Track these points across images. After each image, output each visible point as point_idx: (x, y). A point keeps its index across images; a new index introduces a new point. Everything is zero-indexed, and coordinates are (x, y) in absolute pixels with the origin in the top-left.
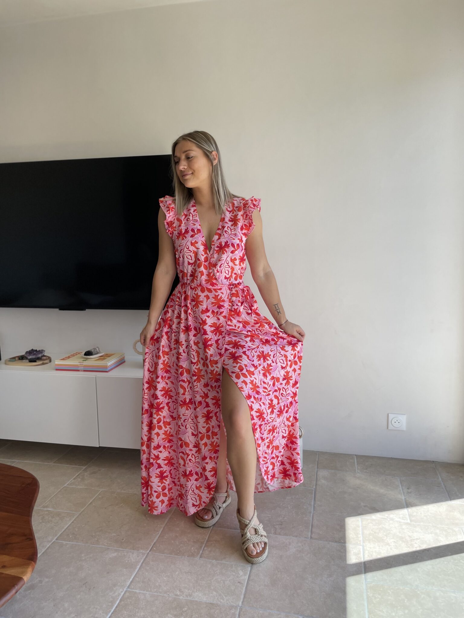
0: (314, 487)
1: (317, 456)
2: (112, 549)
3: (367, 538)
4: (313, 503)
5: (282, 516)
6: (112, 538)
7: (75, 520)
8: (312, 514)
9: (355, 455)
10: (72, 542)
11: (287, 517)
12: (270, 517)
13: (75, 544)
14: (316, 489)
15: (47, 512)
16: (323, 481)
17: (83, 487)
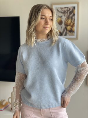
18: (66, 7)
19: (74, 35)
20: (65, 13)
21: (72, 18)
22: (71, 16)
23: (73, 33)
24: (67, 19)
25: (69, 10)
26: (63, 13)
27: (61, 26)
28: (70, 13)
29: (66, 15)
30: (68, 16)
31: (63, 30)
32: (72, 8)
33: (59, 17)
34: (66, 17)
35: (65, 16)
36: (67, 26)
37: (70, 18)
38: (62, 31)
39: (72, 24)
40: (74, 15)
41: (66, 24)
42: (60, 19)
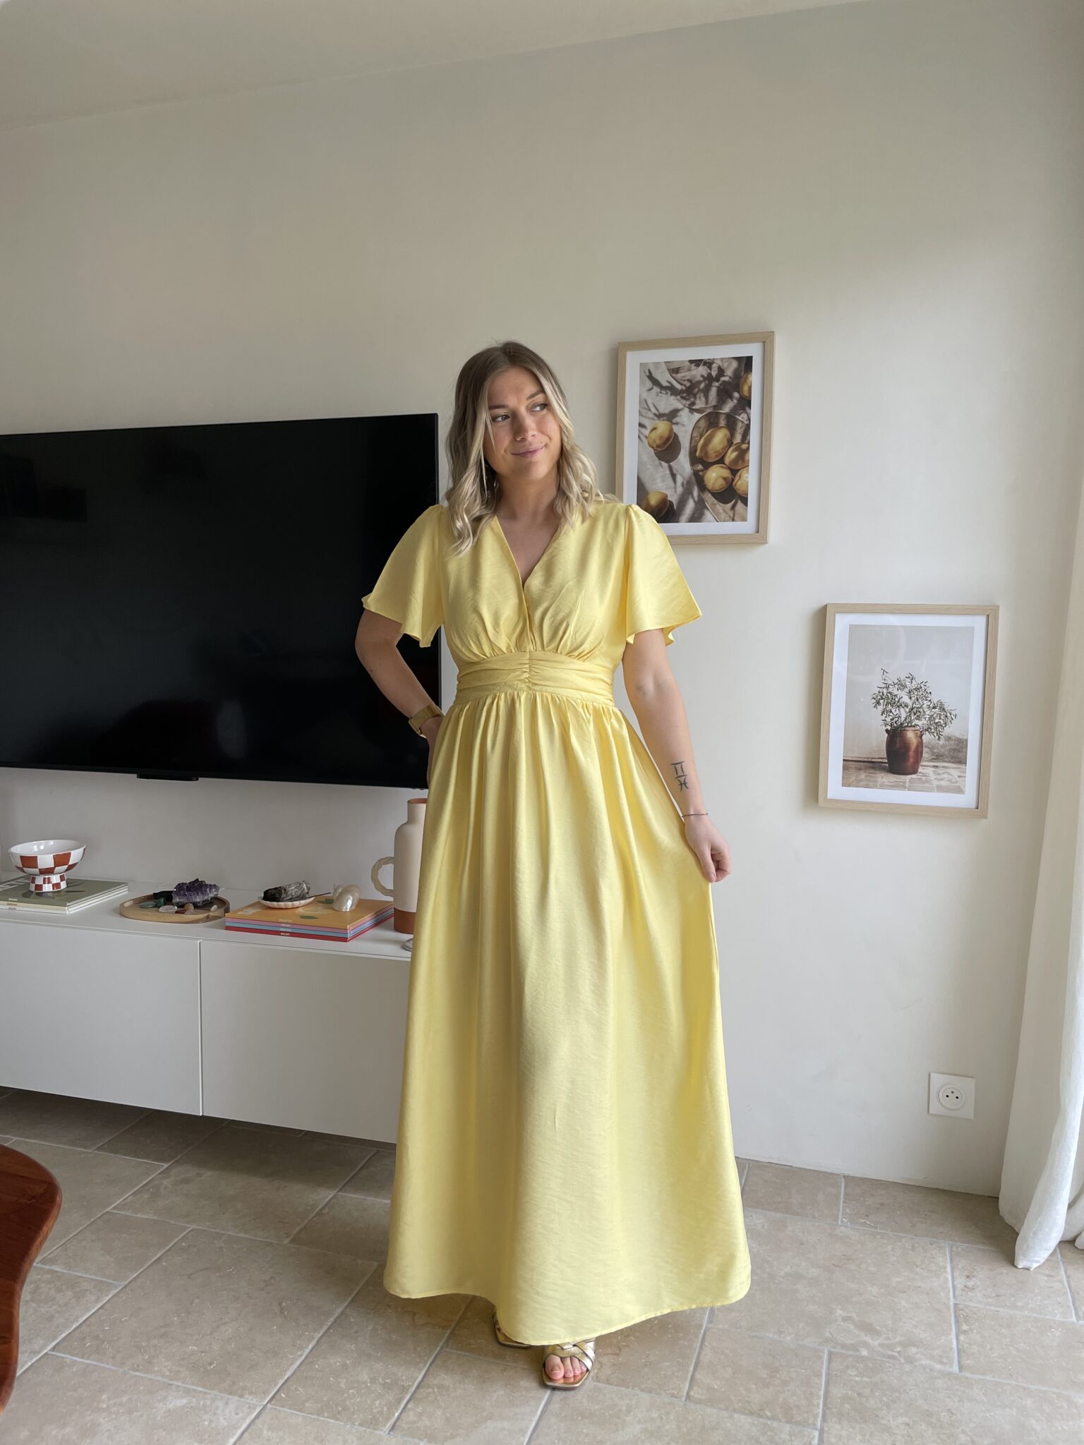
2: (178, 1386)
3: (834, 1410)
6: (186, 1356)
7: (109, 1300)
9: (846, 1177)
10: (88, 1359)
11: (637, 1334)
13: (95, 1365)
15: (49, 1276)
17: (151, 1216)
18: (697, 363)
19: (744, 519)
20: (695, 396)
21: (731, 424)
22: (727, 408)
23: (740, 505)
24: (703, 424)
25: (717, 379)
26: (682, 391)
27: (671, 468)
28: (724, 394)
29: (700, 404)
30: (709, 411)
31: (680, 490)
32: (735, 364)
33: (660, 416)
34: (697, 416)
35: (692, 411)
36: (707, 466)
37: (722, 422)
38: (673, 498)
39: (731, 455)
40: (745, 403)
41: (698, 454)
42: (663, 427)
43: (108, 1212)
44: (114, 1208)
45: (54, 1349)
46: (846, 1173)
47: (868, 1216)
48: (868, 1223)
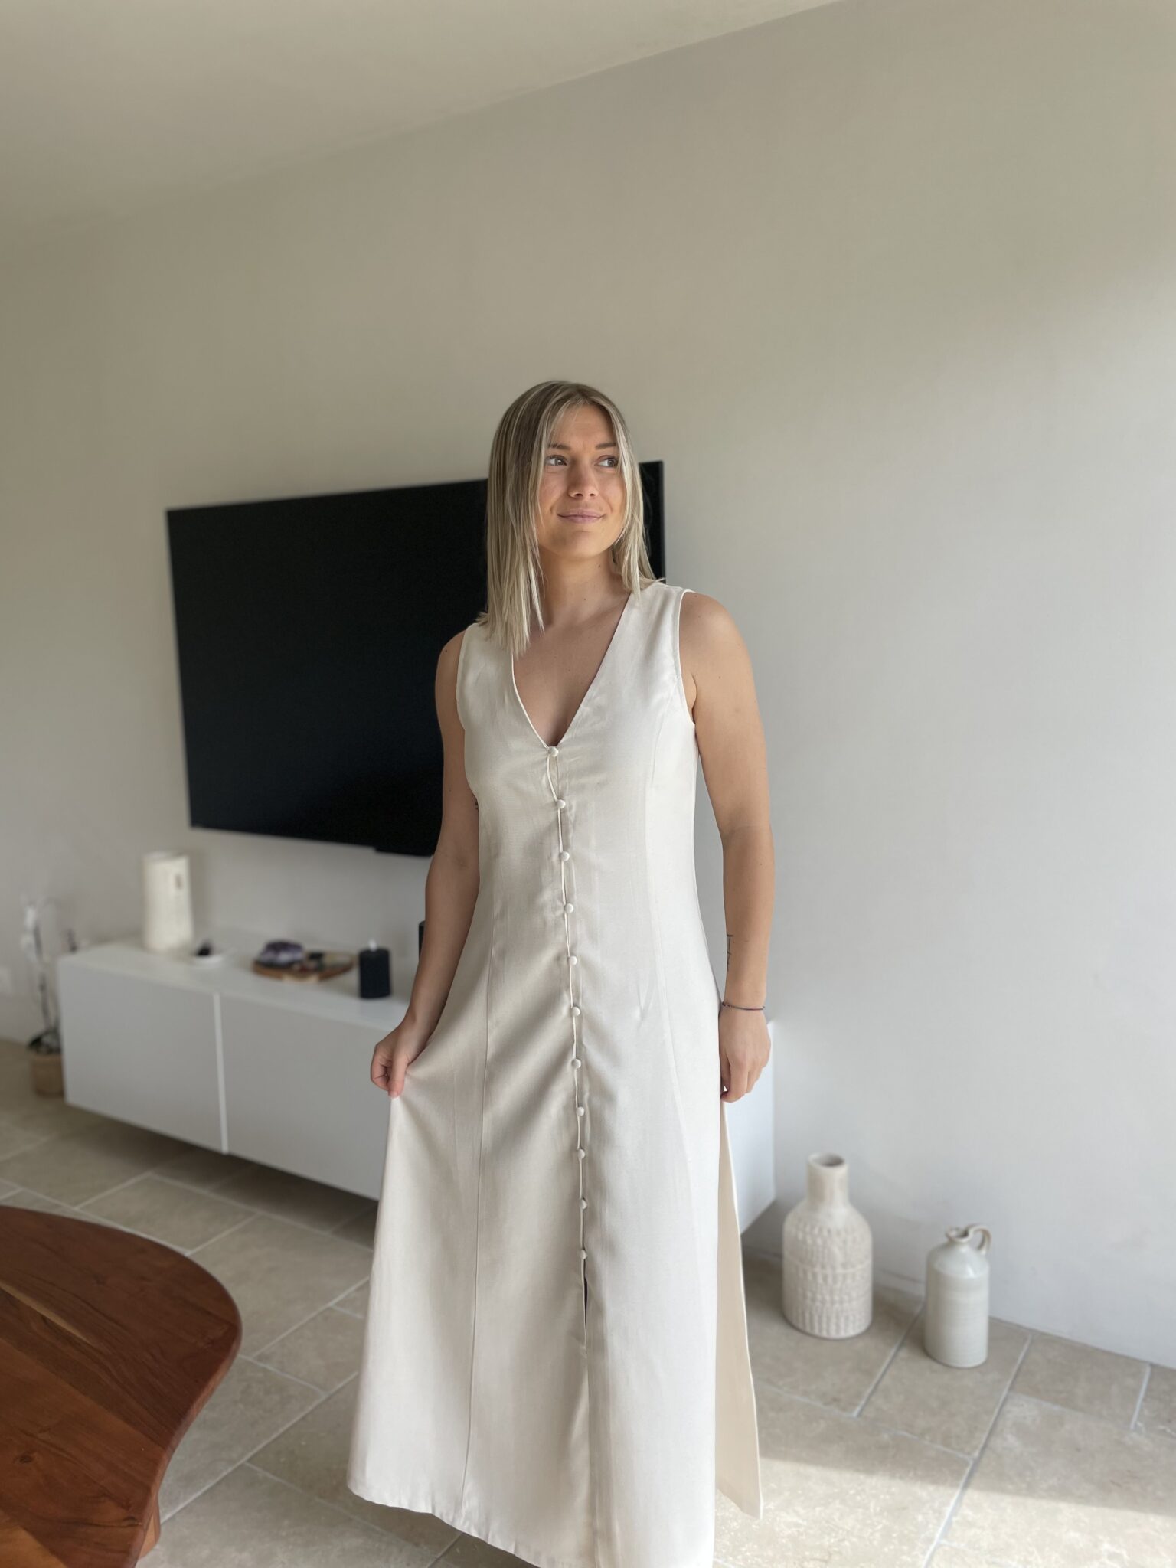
0: (976, 1454)
1: (1026, 1347)
4: (948, 1510)
5: (841, 1532)
7: (311, 1411)
8: (932, 1547)
9: (1153, 1366)
10: (279, 1476)
11: (855, 1540)
12: (801, 1530)
13: (285, 1484)
14: (977, 1463)
16: (1012, 1440)
43: (329, 1309)
44: (338, 1304)
45: (250, 1460)
46: (1155, 1361)
47: (1169, 1421)
48: (1169, 1431)
